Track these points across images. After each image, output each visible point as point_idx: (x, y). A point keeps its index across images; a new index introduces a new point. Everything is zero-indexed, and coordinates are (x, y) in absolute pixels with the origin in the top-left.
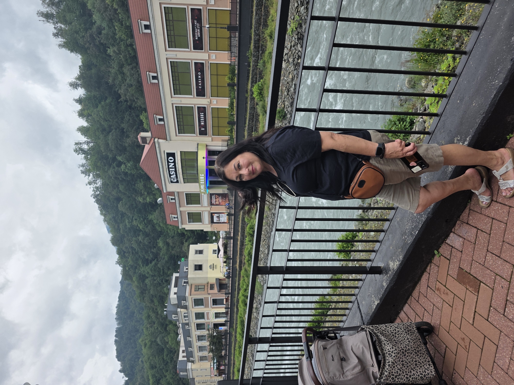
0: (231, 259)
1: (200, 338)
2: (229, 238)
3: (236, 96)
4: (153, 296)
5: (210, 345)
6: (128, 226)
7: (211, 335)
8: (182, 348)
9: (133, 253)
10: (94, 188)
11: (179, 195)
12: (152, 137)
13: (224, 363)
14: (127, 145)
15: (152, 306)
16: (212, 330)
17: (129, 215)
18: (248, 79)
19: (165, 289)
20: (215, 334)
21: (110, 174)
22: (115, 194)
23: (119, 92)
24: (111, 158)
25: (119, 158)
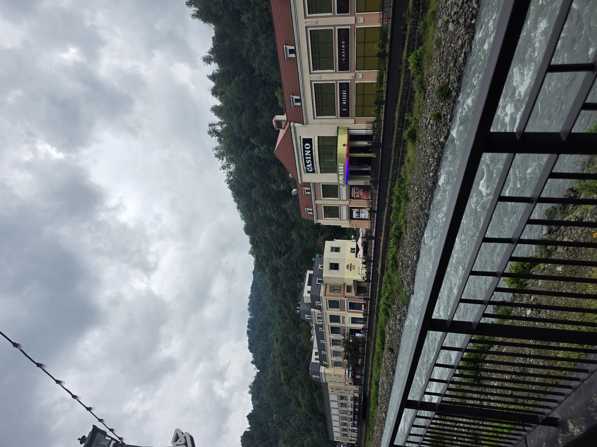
0: (371, 261)
1: (335, 342)
2: (371, 238)
3: (387, 68)
4: (285, 290)
5: (345, 351)
6: (262, 215)
7: (347, 341)
8: (315, 350)
9: (266, 244)
10: (227, 173)
11: (315, 187)
12: (287, 121)
13: (360, 372)
14: (260, 126)
15: (284, 300)
16: (348, 336)
17: (263, 203)
18: (403, 47)
19: (298, 284)
20: (351, 341)
21: (243, 158)
22: (248, 180)
23: (253, 66)
24: (244, 140)
25: (253, 141)
